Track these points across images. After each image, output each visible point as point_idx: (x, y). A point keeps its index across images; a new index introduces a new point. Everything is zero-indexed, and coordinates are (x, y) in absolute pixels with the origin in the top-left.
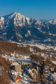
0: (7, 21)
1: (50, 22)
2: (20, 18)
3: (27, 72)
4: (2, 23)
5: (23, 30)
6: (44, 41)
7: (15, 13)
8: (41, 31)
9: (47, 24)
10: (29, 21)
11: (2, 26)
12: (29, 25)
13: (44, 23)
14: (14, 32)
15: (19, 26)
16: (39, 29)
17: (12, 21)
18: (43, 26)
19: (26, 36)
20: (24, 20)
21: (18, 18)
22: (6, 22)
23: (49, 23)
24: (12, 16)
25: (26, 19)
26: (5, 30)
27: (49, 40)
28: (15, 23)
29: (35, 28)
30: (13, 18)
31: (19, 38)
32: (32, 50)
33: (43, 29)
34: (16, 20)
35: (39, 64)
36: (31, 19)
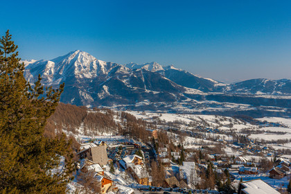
0: (62, 68)
1: (146, 67)
2: (87, 63)
3: (120, 165)
4: (50, 73)
5: (94, 85)
6: (136, 106)
7: (76, 53)
8: (130, 86)
9: (140, 71)
10: (105, 66)
11: (50, 80)
12: (105, 75)
13: (134, 70)
14: (76, 89)
15: (85, 78)
16: (124, 81)
17: (70, 68)
18: (133, 77)
19: (100, 96)
20: (95, 66)
21: (82, 61)
22: (59, 71)
23: (144, 70)
24: (70, 59)
25: (98, 64)
26: (56, 86)
27: (147, 102)
28: (76, 72)
29: (117, 80)
30: (73, 62)
31: (86, 101)
32: (119, 121)
33: (134, 81)
34: (79, 66)
35: (143, 144)
36: (109, 64)
